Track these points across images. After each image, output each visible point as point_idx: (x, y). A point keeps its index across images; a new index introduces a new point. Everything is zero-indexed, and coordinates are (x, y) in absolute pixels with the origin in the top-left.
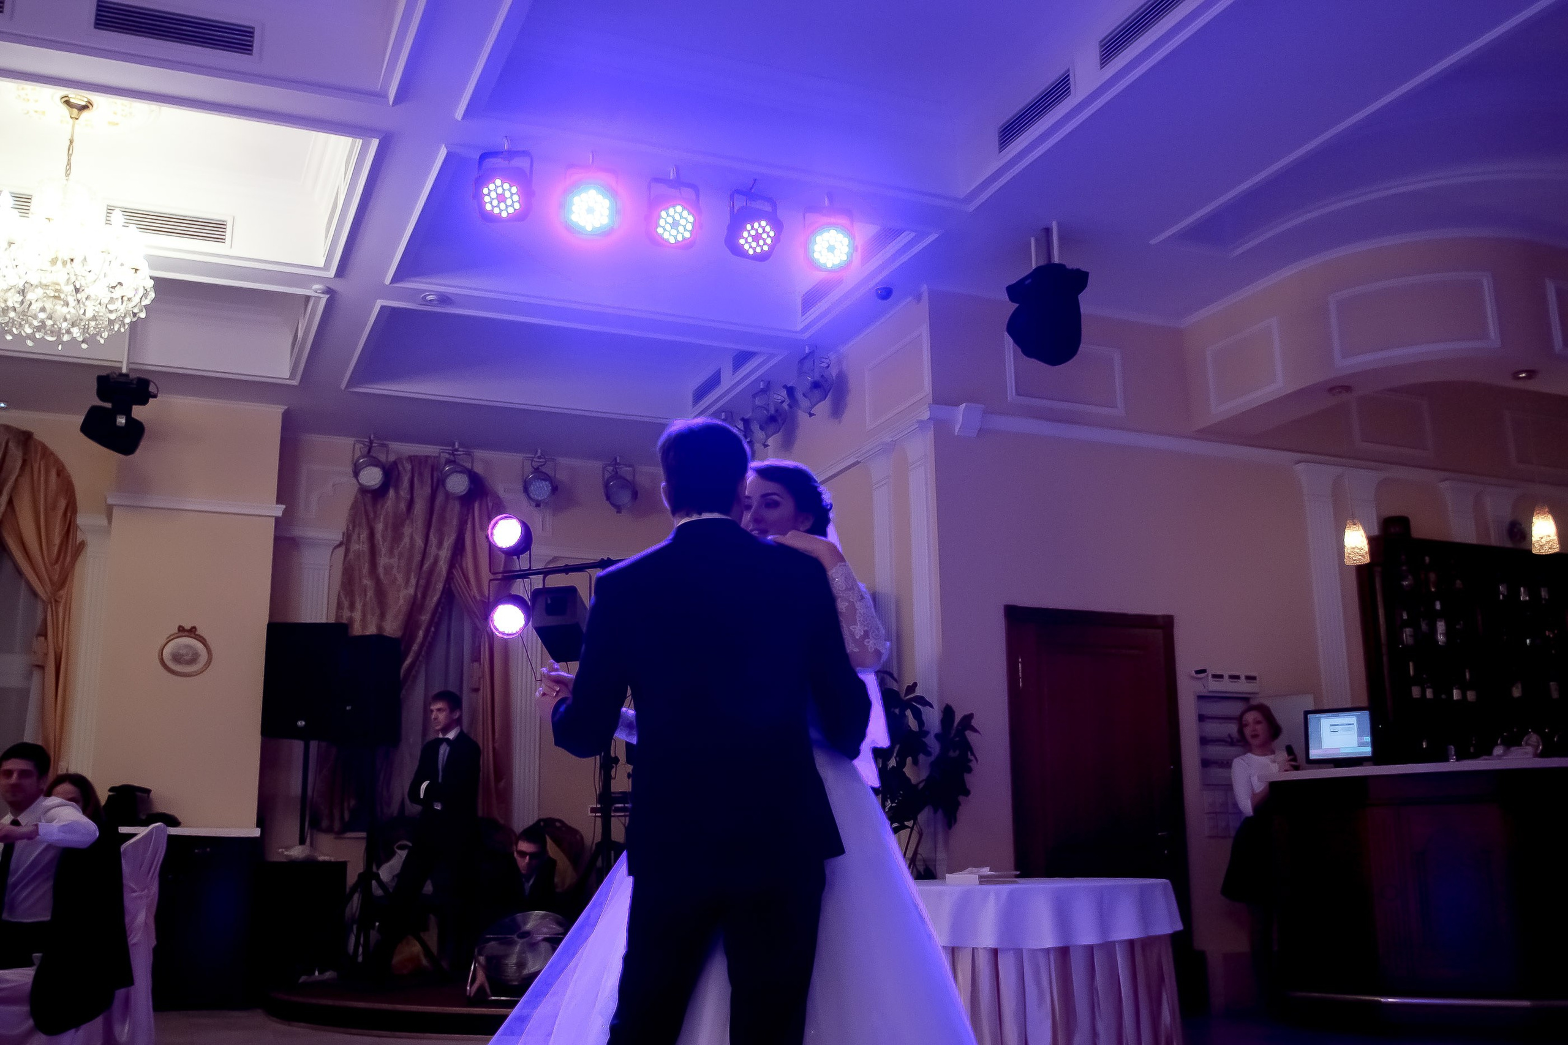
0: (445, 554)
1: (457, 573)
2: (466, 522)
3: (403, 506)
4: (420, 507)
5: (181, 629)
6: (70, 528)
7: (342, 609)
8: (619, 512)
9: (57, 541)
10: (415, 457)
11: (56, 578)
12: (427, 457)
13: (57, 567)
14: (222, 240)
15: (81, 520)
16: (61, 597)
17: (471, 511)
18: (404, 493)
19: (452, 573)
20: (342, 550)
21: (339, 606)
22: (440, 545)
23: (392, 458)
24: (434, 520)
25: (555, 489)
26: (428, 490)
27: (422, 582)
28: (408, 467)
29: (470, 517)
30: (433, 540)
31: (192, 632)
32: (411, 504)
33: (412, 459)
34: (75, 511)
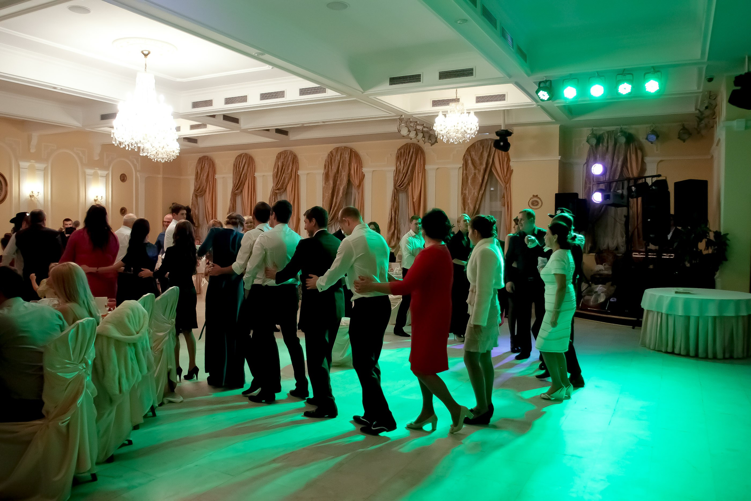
0: (620, 163)
1: (625, 169)
2: (628, 151)
3: (604, 148)
4: (610, 148)
5: (534, 196)
6: (508, 167)
7: (587, 184)
8: (684, 142)
9: (505, 170)
10: (609, 131)
11: (506, 181)
12: (613, 131)
13: (506, 178)
14: (505, 100)
15: (511, 164)
16: (507, 186)
17: (629, 148)
18: (605, 144)
19: (623, 169)
20: (586, 165)
21: (586, 183)
22: (618, 160)
23: (601, 133)
24: (616, 152)
25: (658, 137)
26: (613, 143)
27: (612, 174)
28: (607, 135)
29: (629, 149)
30: (615, 159)
31: (537, 196)
32: (608, 147)
33: (608, 132)
34: (510, 161)
